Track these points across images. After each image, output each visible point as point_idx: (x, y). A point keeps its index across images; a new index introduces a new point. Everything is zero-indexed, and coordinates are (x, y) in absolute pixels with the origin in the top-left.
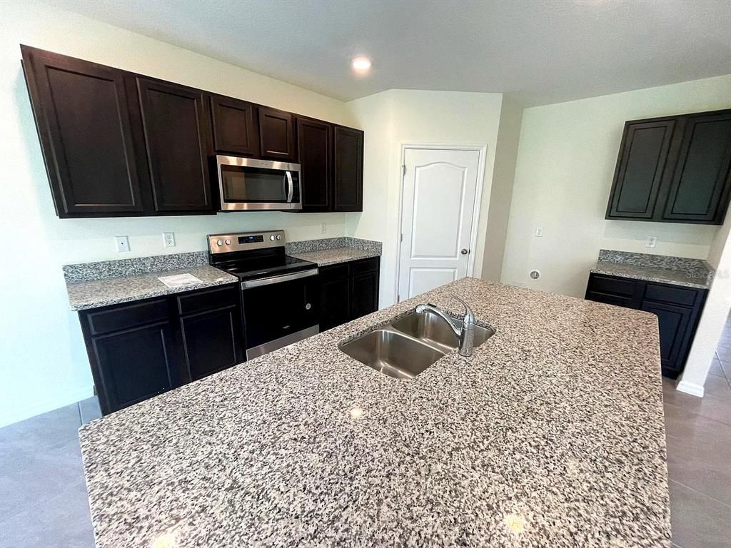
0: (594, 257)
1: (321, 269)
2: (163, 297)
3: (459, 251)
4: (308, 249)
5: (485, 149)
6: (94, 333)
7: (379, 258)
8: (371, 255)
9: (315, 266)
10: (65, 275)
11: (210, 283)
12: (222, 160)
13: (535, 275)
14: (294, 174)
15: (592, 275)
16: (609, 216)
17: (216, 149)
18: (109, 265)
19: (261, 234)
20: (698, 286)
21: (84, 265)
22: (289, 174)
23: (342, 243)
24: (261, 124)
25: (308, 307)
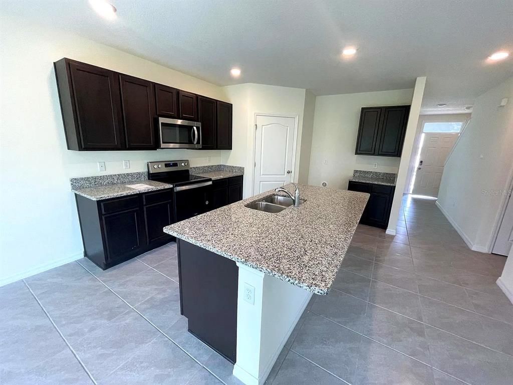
0: (351, 174)
1: (213, 181)
2: (137, 194)
3: (286, 172)
4: (201, 171)
5: (298, 117)
6: (103, 212)
7: (242, 176)
8: (239, 174)
9: (210, 180)
10: (72, 184)
11: (159, 188)
12: (162, 120)
13: (324, 184)
14: (198, 128)
15: (350, 182)
16: (357, 153)
17: (158, 113)
18: (95, 178)
19: (176, 162)
20: (392, 185)
21: (82, 178)
22: (195, 128)
23: (219, 168)
24: (180, 100)
25: (207, 203)
